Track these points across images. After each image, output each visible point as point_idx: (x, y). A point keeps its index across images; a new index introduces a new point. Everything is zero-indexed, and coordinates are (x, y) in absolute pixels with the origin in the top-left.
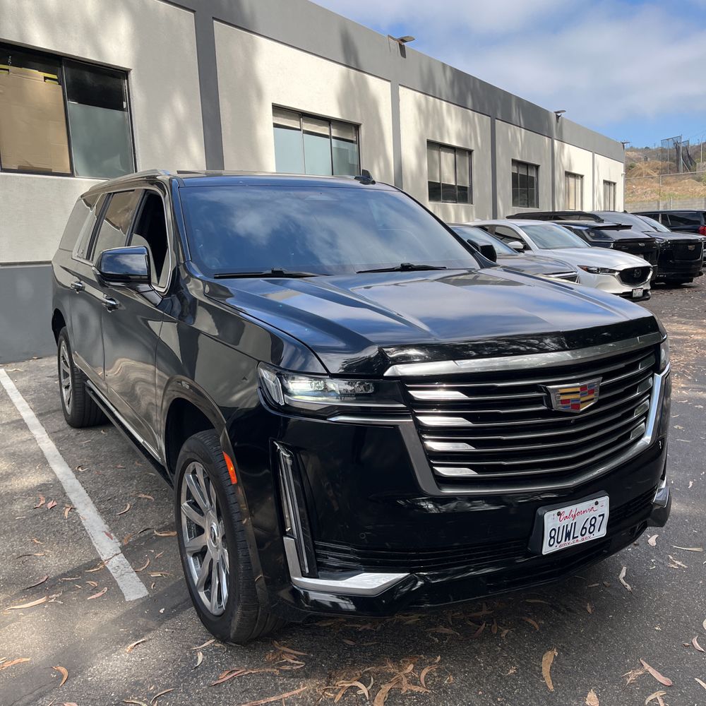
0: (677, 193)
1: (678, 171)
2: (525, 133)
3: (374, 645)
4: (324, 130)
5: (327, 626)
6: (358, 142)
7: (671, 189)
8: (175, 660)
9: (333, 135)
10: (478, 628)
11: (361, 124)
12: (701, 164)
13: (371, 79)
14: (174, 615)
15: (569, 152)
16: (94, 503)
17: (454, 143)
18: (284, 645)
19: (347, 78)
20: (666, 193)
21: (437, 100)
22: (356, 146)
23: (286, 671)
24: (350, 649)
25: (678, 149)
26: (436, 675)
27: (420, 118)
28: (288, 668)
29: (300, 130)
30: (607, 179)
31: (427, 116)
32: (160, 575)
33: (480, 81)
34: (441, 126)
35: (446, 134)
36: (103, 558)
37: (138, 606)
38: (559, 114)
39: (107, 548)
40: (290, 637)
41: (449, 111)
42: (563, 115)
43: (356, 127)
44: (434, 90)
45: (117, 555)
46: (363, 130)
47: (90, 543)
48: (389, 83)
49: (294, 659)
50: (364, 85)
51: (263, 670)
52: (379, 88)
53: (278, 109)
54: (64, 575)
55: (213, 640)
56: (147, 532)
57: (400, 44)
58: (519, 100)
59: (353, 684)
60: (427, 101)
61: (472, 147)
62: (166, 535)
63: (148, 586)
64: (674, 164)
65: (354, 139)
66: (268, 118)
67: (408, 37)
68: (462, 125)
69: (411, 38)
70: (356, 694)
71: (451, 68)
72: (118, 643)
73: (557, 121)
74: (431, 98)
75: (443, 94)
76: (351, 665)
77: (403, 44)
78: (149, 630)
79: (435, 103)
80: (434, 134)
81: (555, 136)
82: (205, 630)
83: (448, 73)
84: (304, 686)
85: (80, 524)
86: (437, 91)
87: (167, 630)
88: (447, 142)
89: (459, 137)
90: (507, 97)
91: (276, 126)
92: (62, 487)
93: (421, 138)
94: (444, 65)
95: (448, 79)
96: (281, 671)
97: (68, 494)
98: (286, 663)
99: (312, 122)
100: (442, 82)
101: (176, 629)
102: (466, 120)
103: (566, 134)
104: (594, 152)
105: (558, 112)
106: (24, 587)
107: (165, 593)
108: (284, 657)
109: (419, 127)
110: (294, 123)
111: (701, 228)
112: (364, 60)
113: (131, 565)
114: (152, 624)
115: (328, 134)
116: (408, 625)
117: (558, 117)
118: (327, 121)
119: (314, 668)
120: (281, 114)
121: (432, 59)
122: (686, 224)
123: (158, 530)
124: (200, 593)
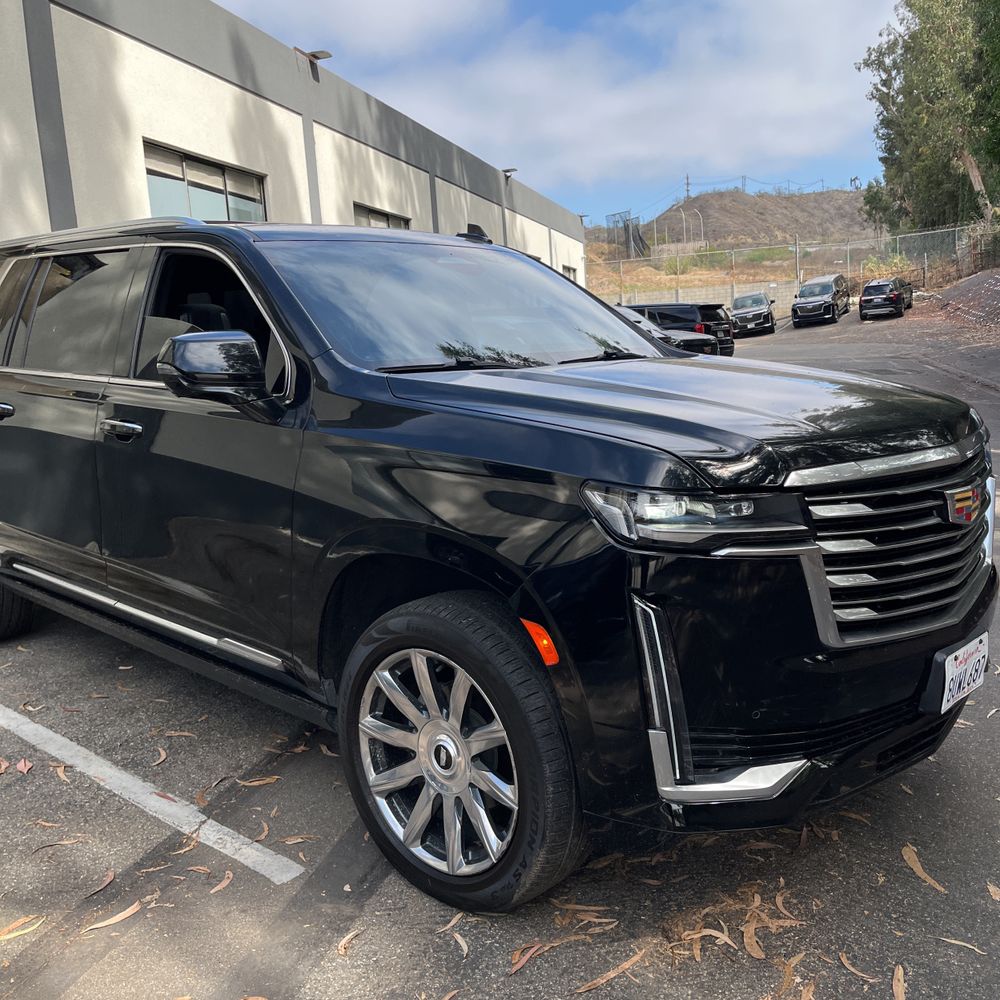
0: (639, 284)
1: (628, 257)
2: (472, 199)
3: (687, 879)
4: (216, 181)
5: (606, 867)
6: (263, 201)
7: (632, 279)
8: (425, 953)
9: (229, 189)
10: (801, 835)
11: (266, 176)
12: (656, 247)
13: (276, 110)
14: (371, 892)
15: (522, 224)
16: (97, 754)
17: (387, 208)
18: (567, 901)
19: (241, 106)
20: (627, 284)
21: (362, 145)
22: (261, 207)
23: (599, 935)
24: (660, 890)
25: (626, 228)
26: (795, 901)
27: (342, 169)
28: (598, 930)
29: (183, 180)
30: (567, 264)
31: (351, 168)
32: (300, 840)
33: (413, 121)
34: (369, 184)
35: (376, 196)
36: (186, 830)
37: (302, 888)
38: (508, 174)
39: (179, 815)
40: (567, 890)
41: (378, 163)
42: (513, 175)
43: (261, 179)
44: (358, 130)
45: (204, 822)
46: (269, 183)
47: (143, 812)
48: (300, 118)
49: (597, 917)
50: (268, 118)
51: (566, 940)
52: (288, 123)
53: (152, 147)
54: (138, 866)
55: (459, 915)
56: (227, 784)
57: (311, 61)
58: (461, 152)
59: (704, 934)
60: (350, 147)
61: (409, 215)
62: (261, 782)
63: (295, 859)
64: (623, 248)
65: (257, 196)
66: (138, 160)
67: (322, 52)
68: (395, 183)
69: (328, 53)
70: (716, 945)
71: (378, 102)
72: (316, 945)
73: (507, 183)
74: (354, 142)
75: (370, 137)
76: (678, 911)
77: (316, 61)
78: (352, 919)
79: (360, 151)
80: (361, 195)
81: (505, 203)
82: (436, 903)
83: (374, 109)
84: (640, 949)
85: (100, 788)
86: (362, 134)
87: (377, 913)
88: (378, 206)
89: (392, 200)
90: (445, 145)
91: (150, 172)
92: (20, 738)
93: (345, 199)
94: (368, 97)
95: (374, 116)
96: (591, 935)
97: (39, 747)
98: (590, 925)
99: (198, 169)
100: (368, 121)
101: (390, 909)
102: (399, 177)
103: (518, 200)
104: (551, 227)
105: (508, 171)
106: (82, 894)
107: (332, 864)
108: (580, 916)
109: (341, 183)
110: (174, 169)
111: (698, 326)
112: (265, 81)
113: (240, 833)
114: (348, 910)
115: (222, 188)
116: (708, 847)
117: (507, 178)
118: (220, 168)
119: (632, 923)
120: (154, 153)
121: (352, 86)
122: (674, 322)
123: (242, 778)
124: (413, 849)
